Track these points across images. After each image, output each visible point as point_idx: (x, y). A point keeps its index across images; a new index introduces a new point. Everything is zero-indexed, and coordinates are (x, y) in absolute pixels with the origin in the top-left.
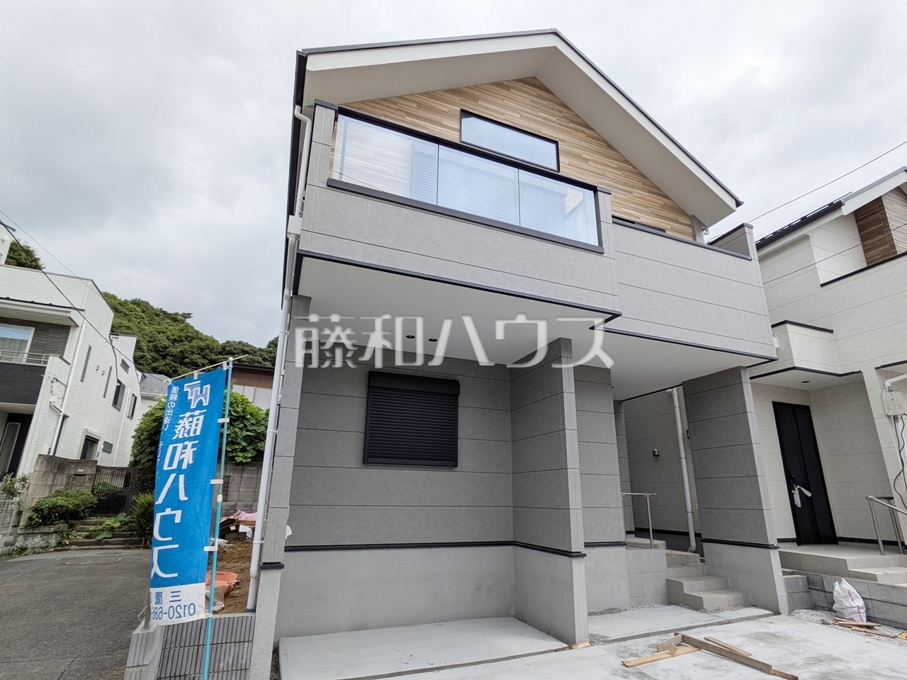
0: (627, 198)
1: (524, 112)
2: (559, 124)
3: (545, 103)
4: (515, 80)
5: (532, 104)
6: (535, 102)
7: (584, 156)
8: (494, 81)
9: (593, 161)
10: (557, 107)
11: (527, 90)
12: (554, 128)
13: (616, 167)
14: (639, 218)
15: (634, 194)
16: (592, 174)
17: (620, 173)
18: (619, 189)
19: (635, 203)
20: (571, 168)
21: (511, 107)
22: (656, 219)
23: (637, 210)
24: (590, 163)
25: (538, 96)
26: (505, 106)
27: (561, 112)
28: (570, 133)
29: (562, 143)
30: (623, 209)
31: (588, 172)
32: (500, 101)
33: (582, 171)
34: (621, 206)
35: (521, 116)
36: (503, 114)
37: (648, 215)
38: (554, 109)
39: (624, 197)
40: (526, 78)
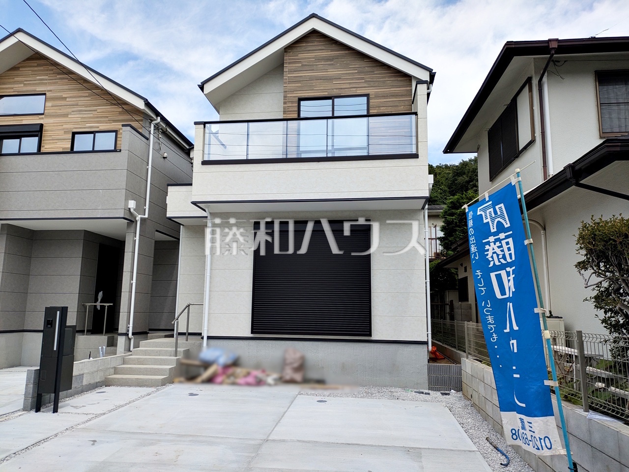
0: (92, 115)
1: (26, 81)
2: (49, 80)
3: (42, 68)
4: (24, 61)
5: (33, 73)
6: (34, 71)
7: (64, 96)
8: (11, 67)
9: (71, 97)
10: (50, 68)
11: (30, 64)
12: (45, 84)
13: (87, 95)
14: (98, 127)
15: (98, 111)
16: (68, 107)
17: (90, 99)
18: (86, 111)
19: (97, 117)
20: (52, 108)
21: (18, 82)
22: (113, 124)
23: (98, 122)
24: (67, 100)
25: (38, 66)
26: (15, 82)
27: (52, 70)
28: (57, 82)
29: (50, 93)
30: (87, 125)
31: (65, 107)
32: (12, 80)
33: (60, 107)
34: (86, 123)
35: (25, 84)
36: (12, 88)
37: (106, 123)
38: (47, 70)
39: (89, 116)
40: (31, 56)
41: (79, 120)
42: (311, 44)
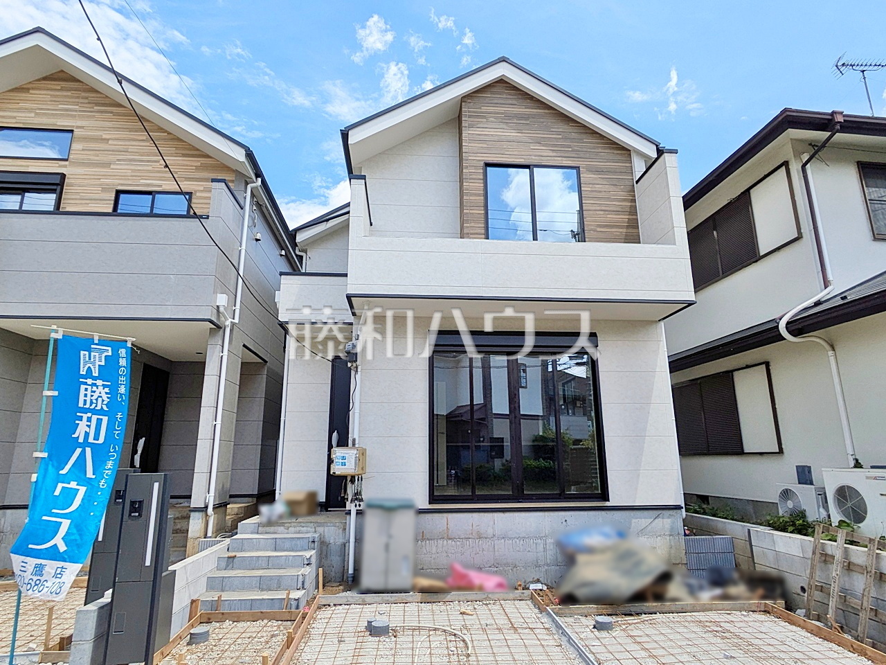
3: (69, 93)
5: (53, 99)
6: (55, 96)
8: (15, 86)
9: (116, 140)
12: (75, 116)
13: (145, 138)
17: (148, 144)
18: (141, 161)
19: (159, 172)
20: (82, 152)
21: (26, 109)
23: (160, 179)
25: (61, 90)
26: (20, 109)
27: (87, 98)
28: (94, 116)
29: (80, 130)
30: (142, 181)
32: (15, 106)
33: (97, 152)
34: (140, 178)
37: (173, 181)
38: (78, 97)
39: (146, 168)
41: (129, 173)
42: (499, 96)
